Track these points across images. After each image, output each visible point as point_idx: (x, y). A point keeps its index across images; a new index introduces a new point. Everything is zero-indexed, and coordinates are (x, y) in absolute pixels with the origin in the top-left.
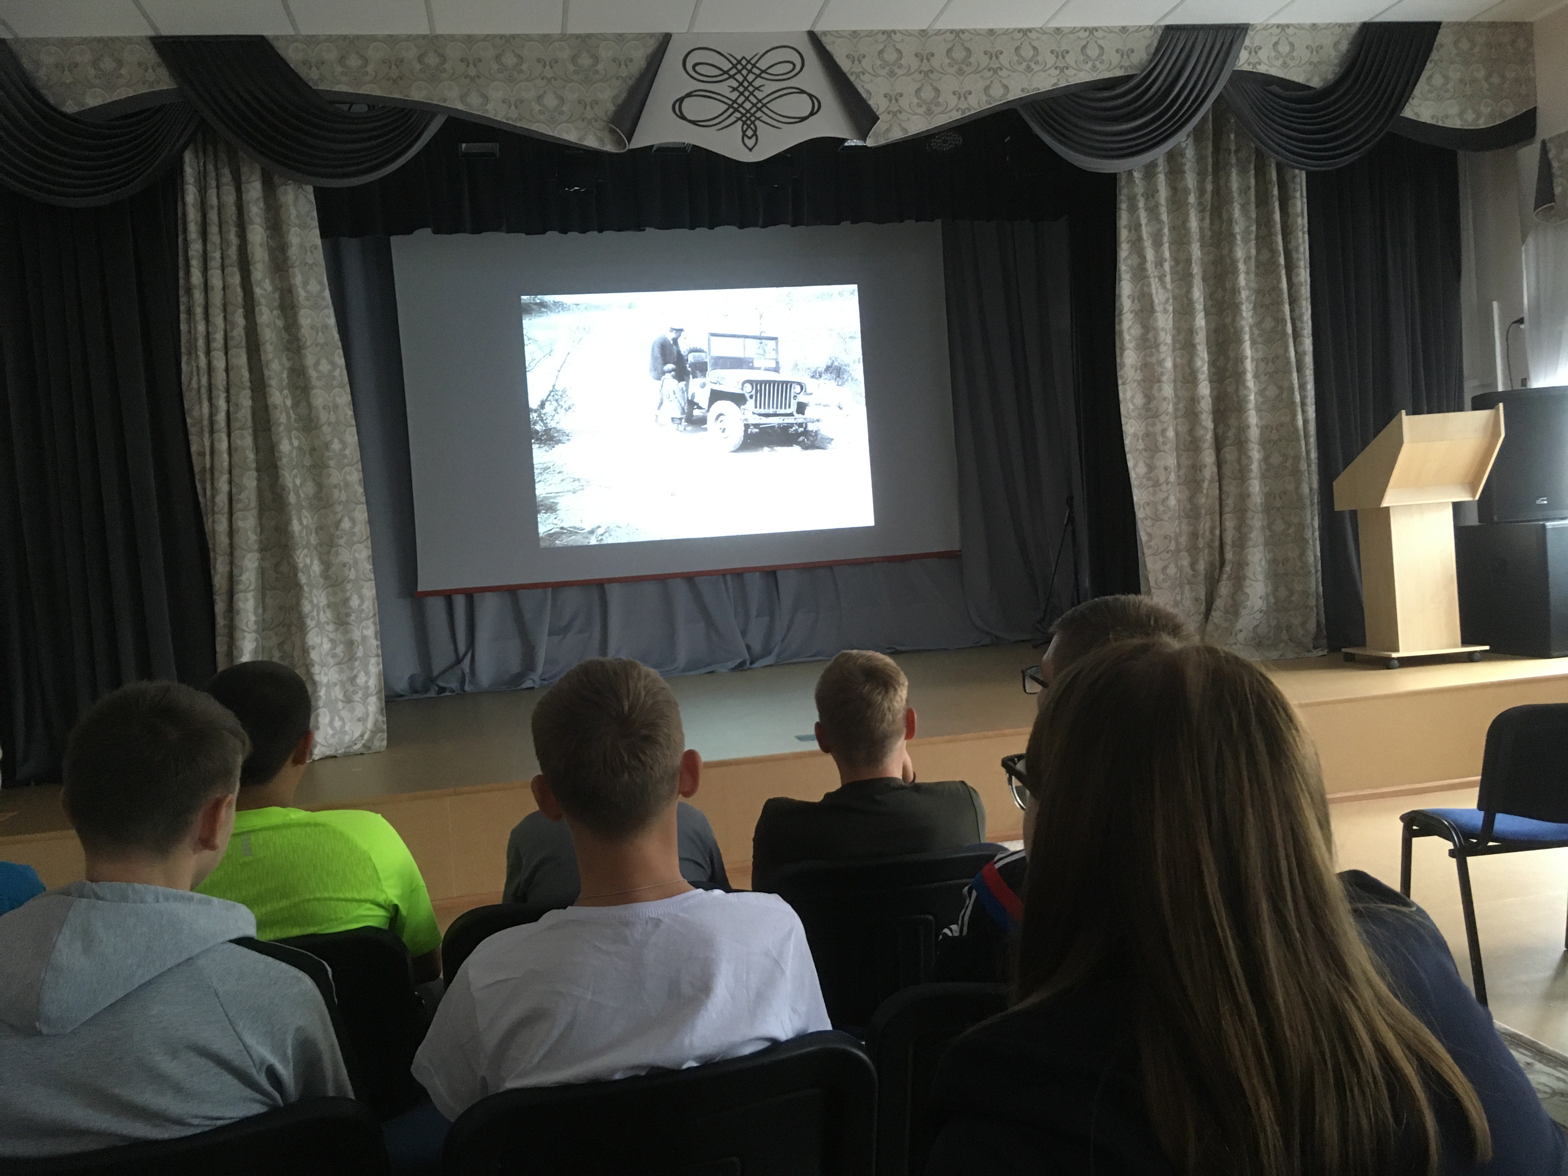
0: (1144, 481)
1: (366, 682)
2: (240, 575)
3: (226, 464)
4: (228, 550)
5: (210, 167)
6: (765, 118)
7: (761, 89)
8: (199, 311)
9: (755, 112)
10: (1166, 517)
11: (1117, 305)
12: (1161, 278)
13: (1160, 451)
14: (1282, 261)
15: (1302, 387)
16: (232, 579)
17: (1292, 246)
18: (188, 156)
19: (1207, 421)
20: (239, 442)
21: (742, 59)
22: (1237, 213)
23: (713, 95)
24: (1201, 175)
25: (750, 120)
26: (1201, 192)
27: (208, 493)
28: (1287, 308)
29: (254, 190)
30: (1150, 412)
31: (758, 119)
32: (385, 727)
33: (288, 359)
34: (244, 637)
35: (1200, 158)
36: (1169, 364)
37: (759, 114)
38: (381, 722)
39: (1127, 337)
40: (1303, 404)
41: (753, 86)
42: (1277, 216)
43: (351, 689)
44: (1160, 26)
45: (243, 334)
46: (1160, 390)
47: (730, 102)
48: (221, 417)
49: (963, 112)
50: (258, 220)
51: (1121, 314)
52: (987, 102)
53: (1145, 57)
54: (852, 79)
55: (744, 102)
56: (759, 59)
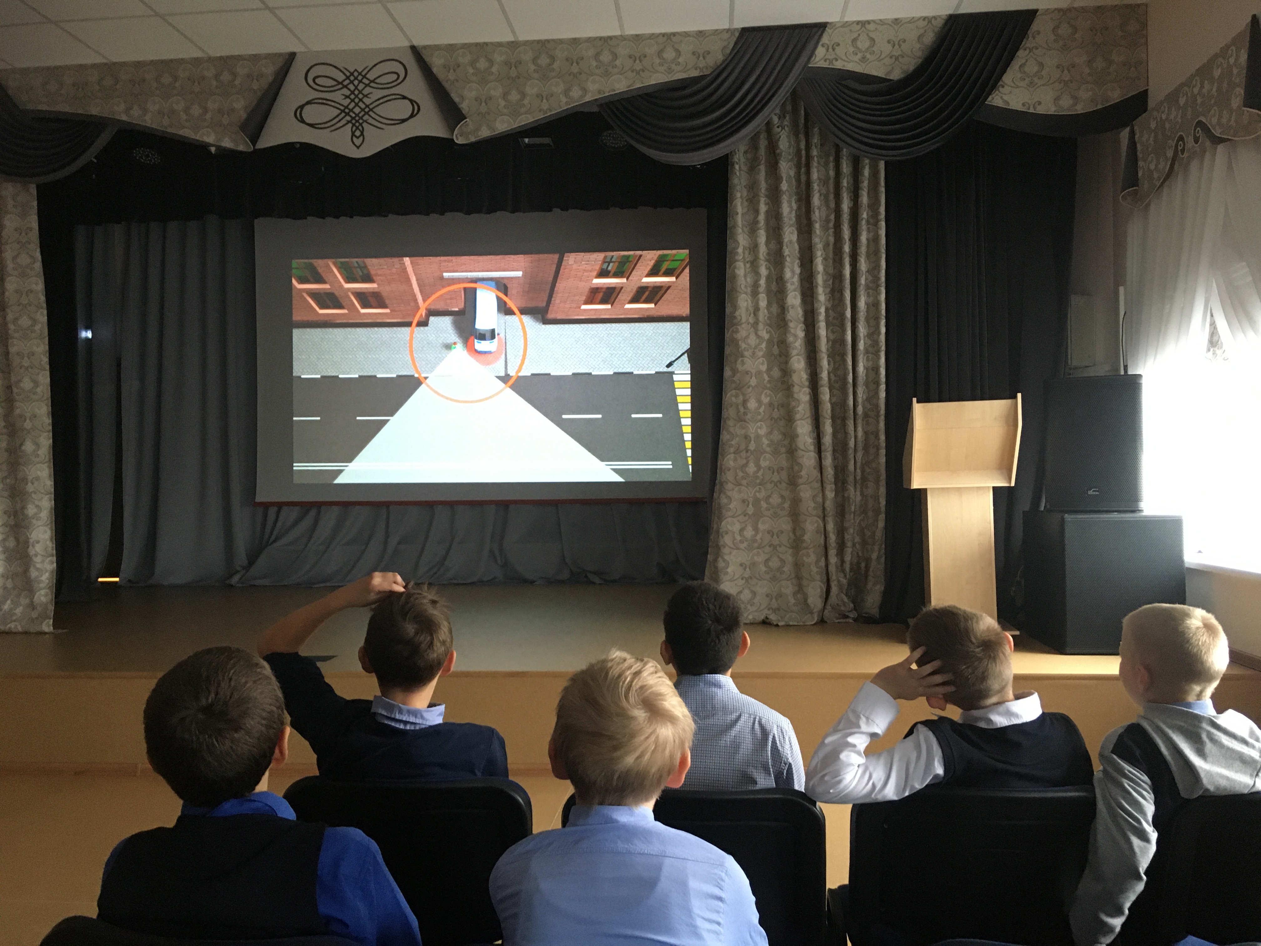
6: (371, 121)
7: (369, 96)
9: (364, 115)
21: (354, 72)
23: (329, 103)
25: (359, 123)
31: (366, 121)
37: (366, 117)
41: (362, 94)
44: (737, 29)
47: (342, 108)
52: (567, 103)
53: (721, 58)
54: (447, 85)
55: (354, 108)
56: (369, 71)
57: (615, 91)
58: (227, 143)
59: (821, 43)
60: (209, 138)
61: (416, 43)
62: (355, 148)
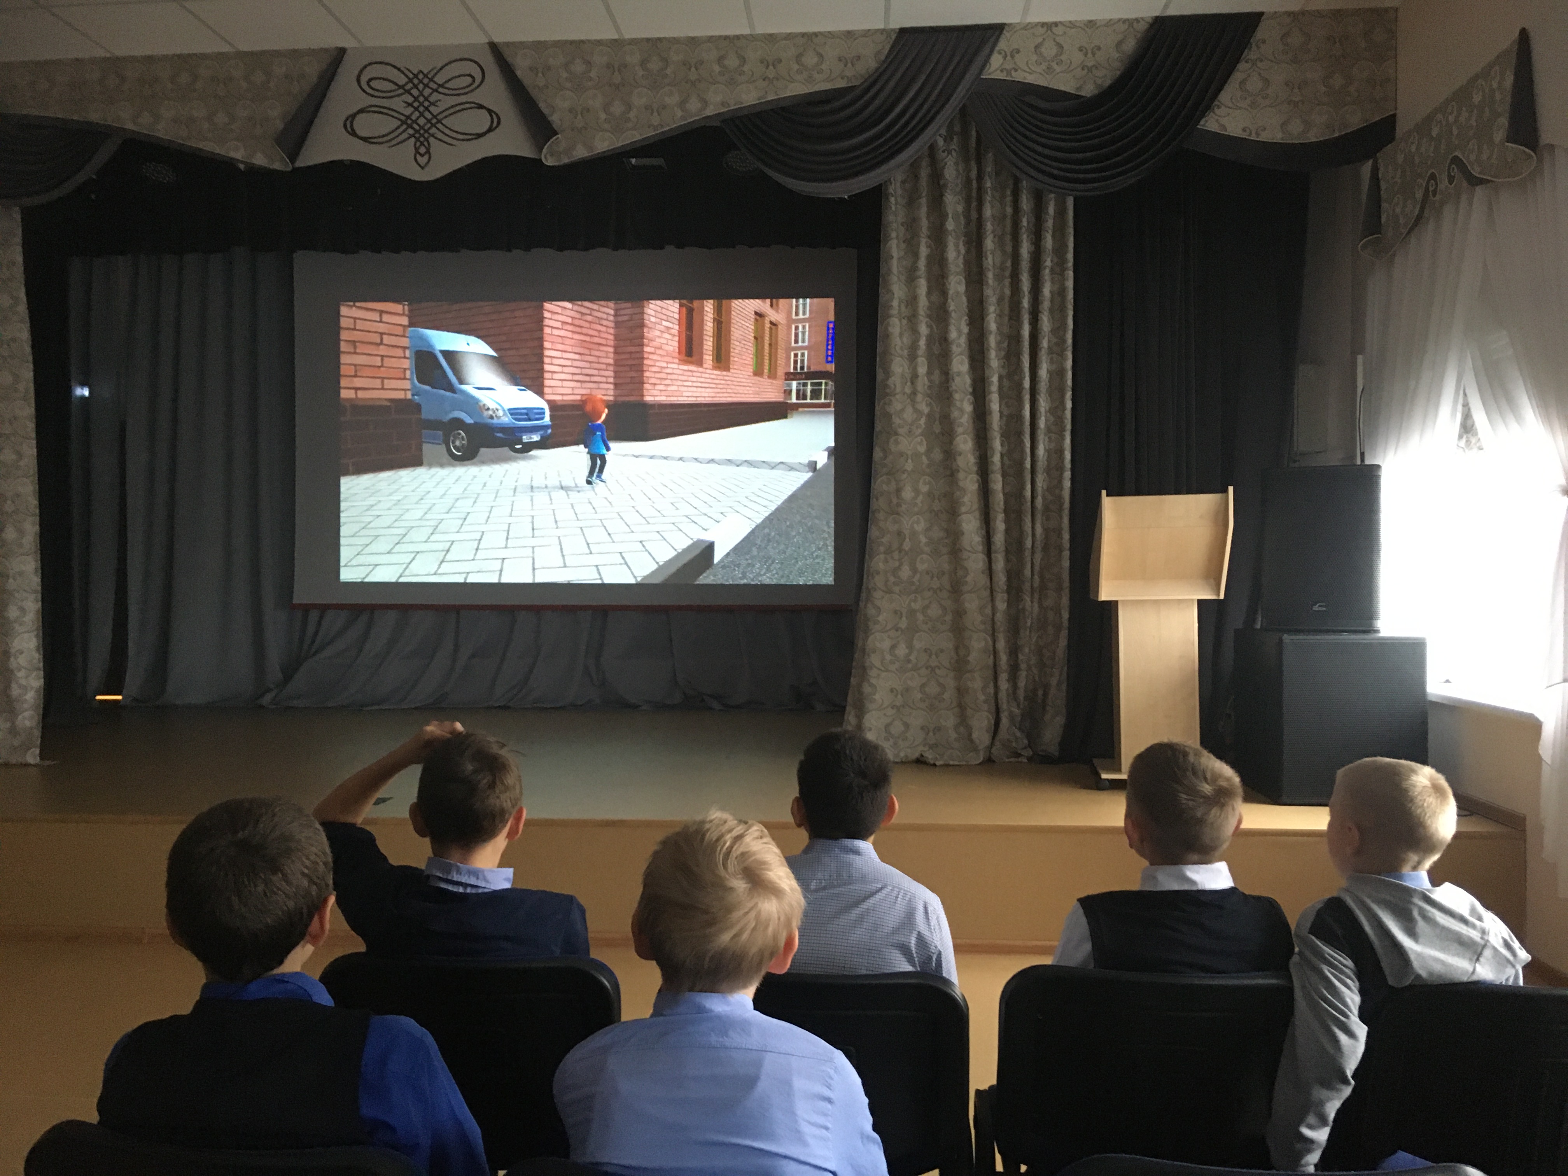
6: (440, 135)
7: (436, 104)
9: (429, 129)
21: (419, 73)
23: (387, 111)
25: (424, 137)
31: (433, 136)
37: (433, 130)
41: (429, 101)
44: (894, 30)
47: (403, 118)
49: (656, 128)
52: (683, 118)
53: (873, 65)
54: (534, 93)
55: (418, 118)
56: (436, 74)
57: (742, 103)
58: (260, 160)
59: (997, 48)
60: (238, 153)
61: (496, 40)
62: (419, 168)
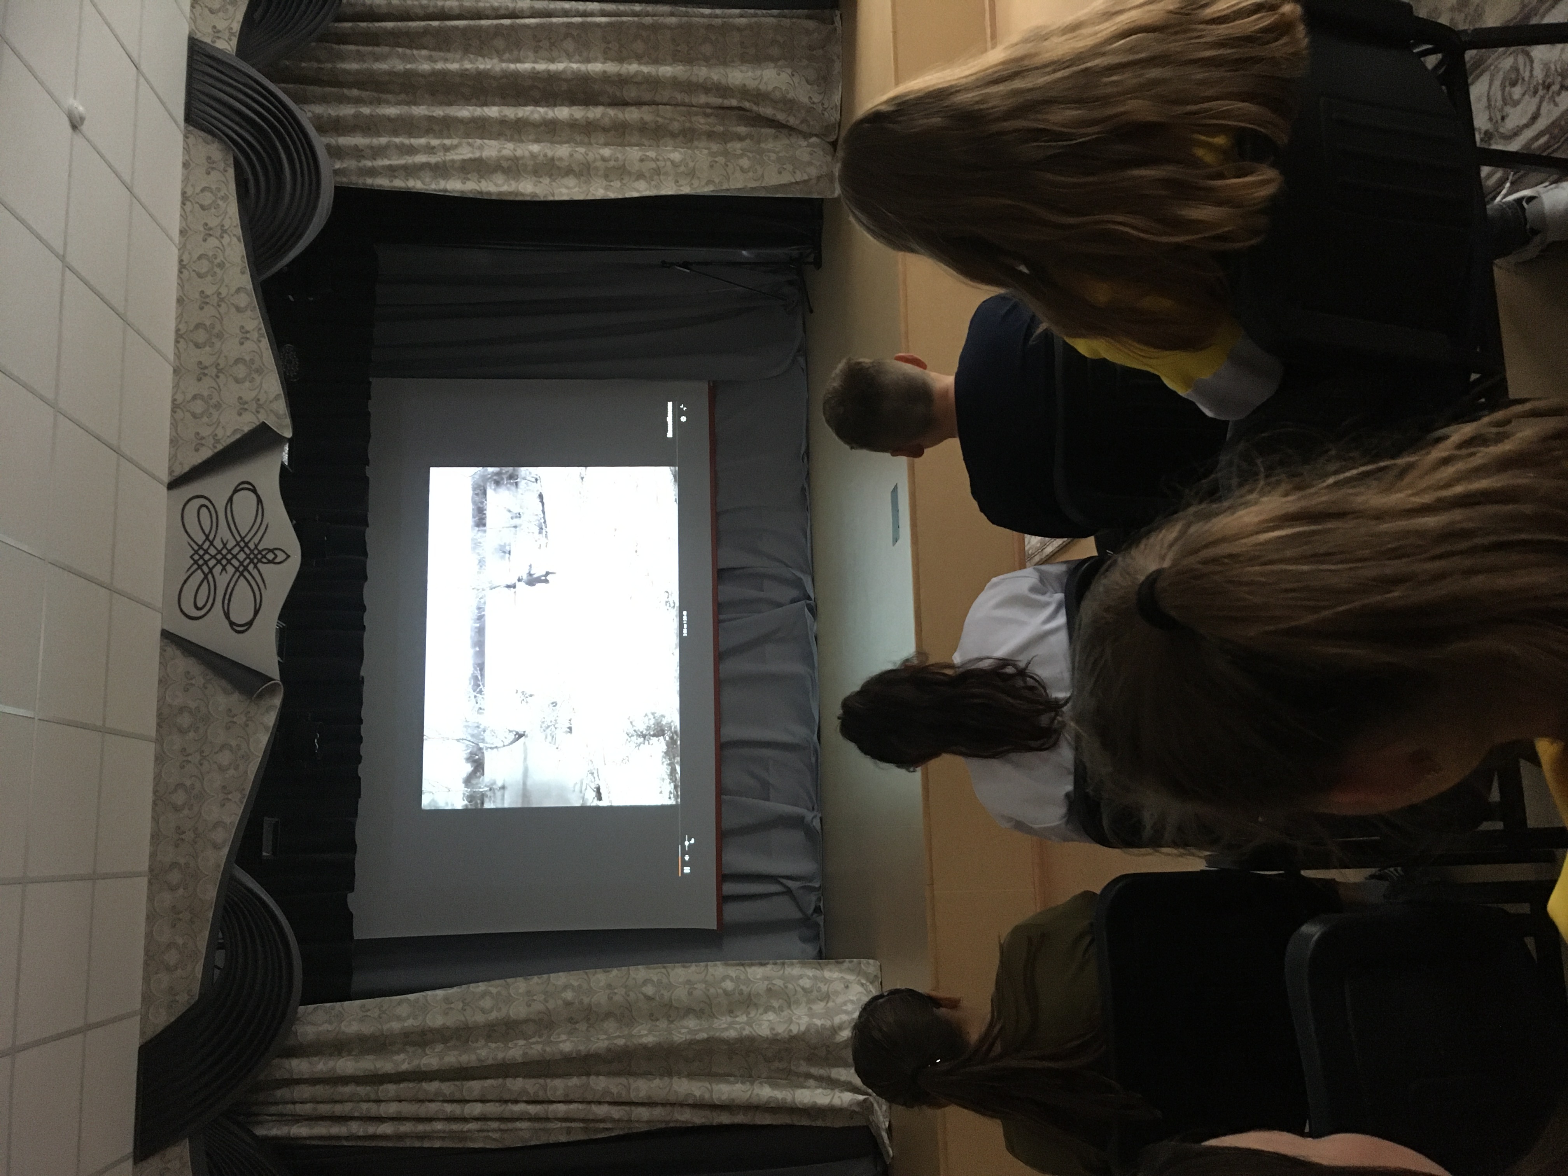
0: (653, 183)
1: (809, 978)
2: (695, 1096)
3: (581, 1106)
4: (669, 1108)
5: (273, 1109)
6: (256, 539)
7: (225, 542)
8: (421, 1128)
9: (249, 549)
10: (691, 165)
11: (471, 196)
12: (447, 149)
13: (624, 164)
14: (435, 23)
15: (566, 13)
16: (699, 1105)
17: (421, 12)
18: (260, 1132)
19: (595, 113)
20: (558, 1093)
21: (193, 559)
22: (384, 66)
23: (229, 591)
24: (342, 100)
25: (257, 554)
26: (359, 101)
27: (609, 1125)
28: (484, 22)
29: (300, 1066)
30: (584, 171)
31: (256, 546)
32: (855, 960)
33: (477, 1041)
34: (758, 1095)
35: (324, 100)
36: (535, 148)
37: (251, 545)
38: (850, 965)
39: (505, 188)
40: (584, 14)
41: (222, 549)
42: (390, 25)
43: (815, 993)
44: (185, 128)
45: (448, 1084)
46: (561, 159)
47: (238, 574)
48: (533, 1109)
49: (262, 336)
50: (331, 1064)
51: (481, 193)
52: (253, 311)
53: (216, 144)
54: (219, 447)
55: (238, 560)
56: (194, 541)
57: (243, 256)
58: (271, 719)
59: (211, 44)
60: (261, 741)
61: (165, 483)
62: (289, 560)
